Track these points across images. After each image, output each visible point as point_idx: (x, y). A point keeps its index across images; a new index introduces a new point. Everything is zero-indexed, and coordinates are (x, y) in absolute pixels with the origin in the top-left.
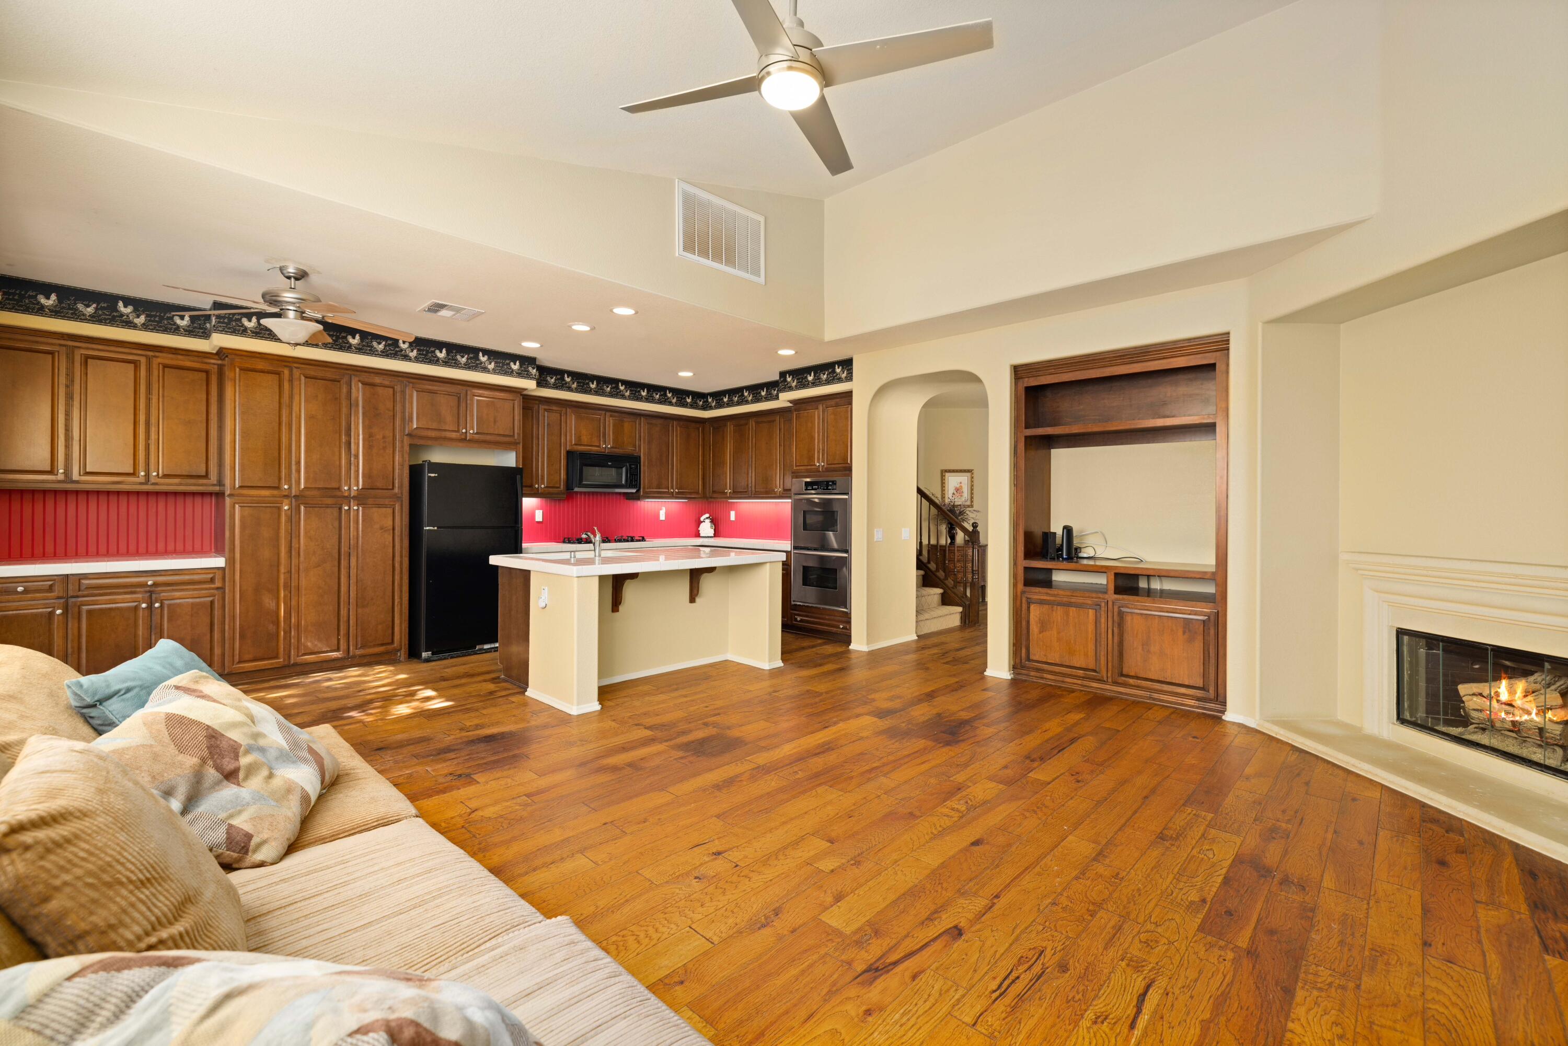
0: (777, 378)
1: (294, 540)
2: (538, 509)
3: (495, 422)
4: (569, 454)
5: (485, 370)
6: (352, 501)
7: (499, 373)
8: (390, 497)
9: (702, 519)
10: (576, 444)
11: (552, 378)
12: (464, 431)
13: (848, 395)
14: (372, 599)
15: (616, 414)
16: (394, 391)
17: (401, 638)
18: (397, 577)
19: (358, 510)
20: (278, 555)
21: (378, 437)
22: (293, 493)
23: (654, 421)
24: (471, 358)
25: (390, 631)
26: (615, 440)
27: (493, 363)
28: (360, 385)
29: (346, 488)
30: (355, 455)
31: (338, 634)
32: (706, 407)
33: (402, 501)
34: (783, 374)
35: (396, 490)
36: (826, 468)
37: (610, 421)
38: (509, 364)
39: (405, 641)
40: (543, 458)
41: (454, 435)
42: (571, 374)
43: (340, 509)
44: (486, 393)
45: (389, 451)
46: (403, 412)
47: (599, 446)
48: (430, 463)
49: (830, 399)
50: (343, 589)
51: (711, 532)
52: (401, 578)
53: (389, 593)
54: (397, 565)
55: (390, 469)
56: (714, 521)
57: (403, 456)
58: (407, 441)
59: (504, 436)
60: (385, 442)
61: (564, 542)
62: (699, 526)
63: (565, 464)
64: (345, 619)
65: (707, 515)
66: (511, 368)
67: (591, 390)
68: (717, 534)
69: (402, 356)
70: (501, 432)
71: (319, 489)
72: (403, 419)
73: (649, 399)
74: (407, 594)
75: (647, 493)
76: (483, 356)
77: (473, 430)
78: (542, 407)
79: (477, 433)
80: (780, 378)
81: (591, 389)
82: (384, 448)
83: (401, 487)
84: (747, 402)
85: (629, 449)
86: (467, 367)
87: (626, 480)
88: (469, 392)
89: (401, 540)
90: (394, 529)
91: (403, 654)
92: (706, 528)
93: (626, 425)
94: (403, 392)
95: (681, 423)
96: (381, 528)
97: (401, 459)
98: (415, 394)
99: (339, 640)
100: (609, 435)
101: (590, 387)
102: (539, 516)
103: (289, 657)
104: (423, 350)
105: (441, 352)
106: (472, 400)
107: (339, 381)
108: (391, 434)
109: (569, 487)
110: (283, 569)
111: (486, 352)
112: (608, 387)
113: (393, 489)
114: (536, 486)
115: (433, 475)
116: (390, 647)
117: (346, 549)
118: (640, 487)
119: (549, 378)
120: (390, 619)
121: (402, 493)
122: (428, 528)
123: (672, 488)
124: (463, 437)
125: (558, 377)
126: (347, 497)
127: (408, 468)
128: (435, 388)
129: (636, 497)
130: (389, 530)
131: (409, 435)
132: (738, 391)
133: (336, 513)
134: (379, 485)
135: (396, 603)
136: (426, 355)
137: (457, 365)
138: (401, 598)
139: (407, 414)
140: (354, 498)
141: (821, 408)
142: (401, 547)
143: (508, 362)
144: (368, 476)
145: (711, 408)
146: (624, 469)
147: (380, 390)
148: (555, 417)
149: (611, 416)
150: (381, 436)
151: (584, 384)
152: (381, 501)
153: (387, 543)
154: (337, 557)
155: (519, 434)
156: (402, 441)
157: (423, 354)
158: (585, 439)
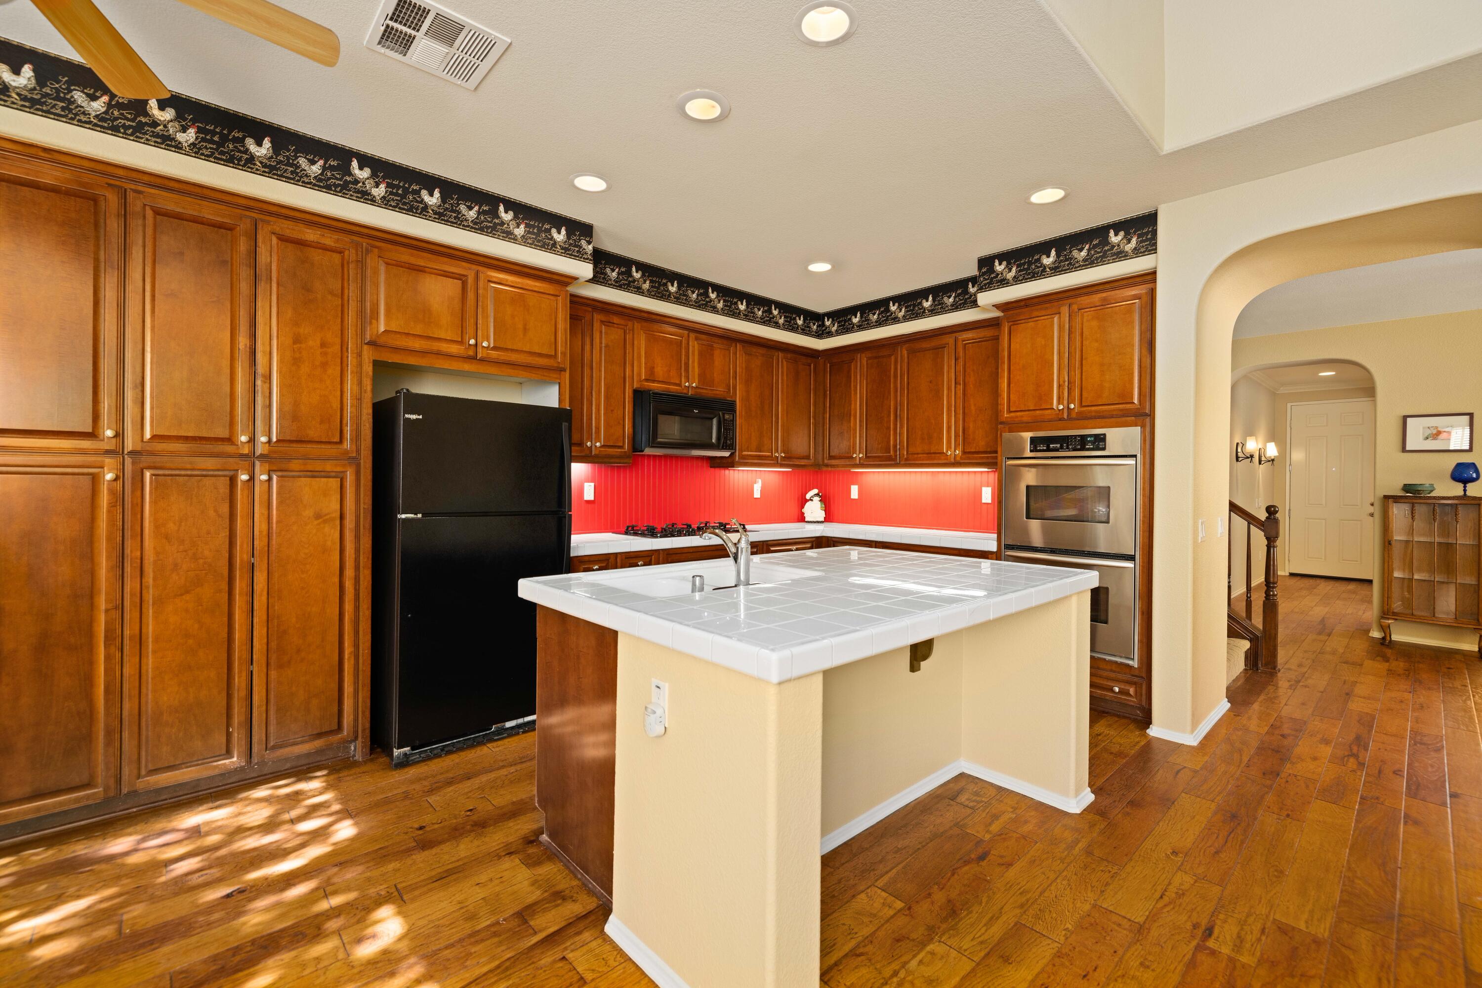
0: (972, 270)
1: (128, 543)
2: (588, 482)
3: (525, 330)
4: (639, 395)
5: (508, 236)
6: (257, 464)
7: (532, 245)
8: (336, 459)
9: (808, 496)
10: (647, 380)
11: (613, 270)
12: (472, 342)
13: (1150, 277)
14: (299, 651)
15: (703, 337)
16: (343, 259)
17: (356, 720)
18: (349, 607)
19: (270, 480)
20: (93, 574)
21: (311, 343)
22: (129, 446)
23: (754, 350)
24: (485, 213)
25: (335, 709)
26: (702, 377)
27: (522, 226)
28: (274, 240)
29: (244, 439)
30: (264, 376)
31: (228, 725)
32: (823, 333)
33: (358, 466)
34: (986, 263)
35: (347, 445)
36: (1079, 413)
37: (694, 346)
38: (548, 231)
39: (365, 722)
40: (598, 399)
41: (454, 349)
42: (643, 267)
43: (233, 480)
44: (510, 278)
45: (334, 371)
46: (362, 301)
47: (679, 385)
48: (409, 395)
49: (1087, 294)
50: (239, 635)
51: (821, 515)
52: (357, 609)
53: (333, 637)
54: (349, 585)
55: (336, 404)
56: (826, 501)
57: (360, 383)
58: (368, 355)
59: (540, 355)
60: (325, 354)
61: (626, 533)
62: (803, 507)
63: (631, 409)
64: (244, 693)
65: (816, 491)
66: (552, 238)
67: (669, 296)
68: (828, 519)
69: (358, 192)
70: (537, 349)
71: (186, 439)
72: (361, 312)
73: (749, 317)
74: (369, 637)
75: (742, 457)
76: (506, 212)
77: (488, 341)
78: (597, 317)
79: (495, 348)
80: (980, 268)
81: (670, 293)
82: (324, 365)
83: (357, 437)
84: (896, 320)
85: (718, 390)
86: (478, 227)
87: (718, 438)
88: (481, 276)
89: (357, 538)
90: (342, 517)
91: (357, 750)
92: (814, 509)
93: (717, 353)
94: (361, 264)
95: (789, 356)
96: (318, 516)
97: (355, 388)
98: (382, 268)
99: (229, 735)
100: (693, 367)
101: (668, 290)
102: (589, 493)
103: (119, 781)
104: (398, 187)
105: (431, 195)
106: (486, 289)
107: (231, 229)
108: (338, 340)
109: (636, 448)
110: (102, 603)
111: (511, 205)
112: (693, 292)
113: (341, 441)
114: (589, 444)
115: (414, 417)
116: (335, 738)
117: (245, 557)
118: (735, 450)
119: (608, 270)
120: (335, 686)
121: (358, 451)
122: (403, 516)
123: (777, 451)
124: (471, 353)
125: (623, 269)
126: (246, 456)
127: (370, 406)
128: (421, 263)
129: (728, 464)
130: (333, 519)
131: (372, 343)
132: (881, 305)
133: (223, 485)
134: (312, 434)
135: (346, 656)
136: (403, 196)
137: (459, 222)
138: (356, 646)
139: (368, 304)
140: (262, 457)
141: (1065, 310)
142: (357, 551)
143: (547, 226)
144: (291, 415)
145: (830, 334)
146: (715, 421)
147: (316, 256)
148: (615, 335)
149: (697, 339)
150: (318, 342)
151: (660, 284)
152: (318, 466)
153: (329, 543)
154: (226, 573)
155: (564, 354)
156: (360, 355)
157: (397, 194)
158: (660, 371)
